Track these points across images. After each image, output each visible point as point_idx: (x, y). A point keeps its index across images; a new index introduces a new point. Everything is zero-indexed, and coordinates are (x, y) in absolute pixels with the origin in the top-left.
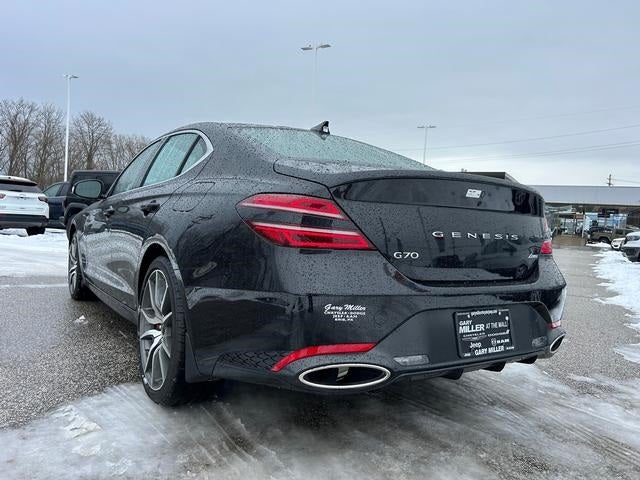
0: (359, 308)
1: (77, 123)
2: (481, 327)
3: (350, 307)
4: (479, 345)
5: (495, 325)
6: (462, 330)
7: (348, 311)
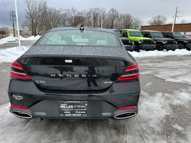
0: (21, 97)
1: (109, 12)
2: (72, 107)
3: (19, 96)
4: (69, 112)
5: (79, 106)
6: (61, 107)
7: (19, 97)
